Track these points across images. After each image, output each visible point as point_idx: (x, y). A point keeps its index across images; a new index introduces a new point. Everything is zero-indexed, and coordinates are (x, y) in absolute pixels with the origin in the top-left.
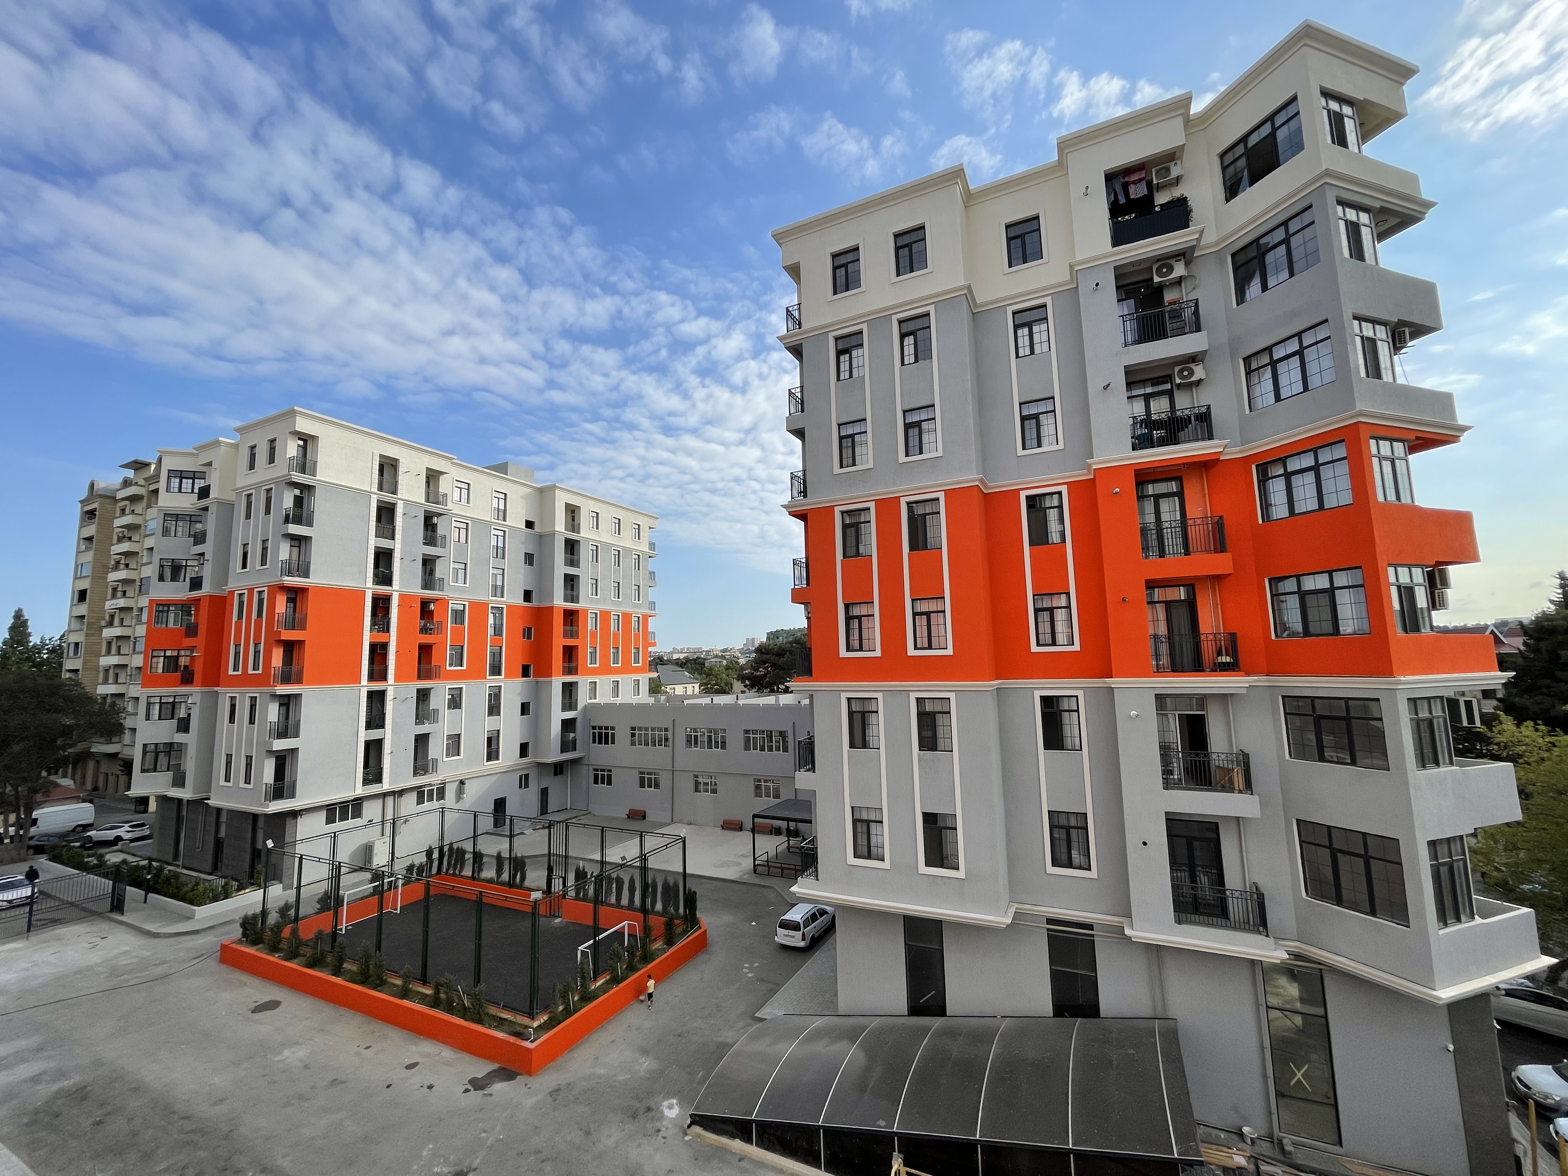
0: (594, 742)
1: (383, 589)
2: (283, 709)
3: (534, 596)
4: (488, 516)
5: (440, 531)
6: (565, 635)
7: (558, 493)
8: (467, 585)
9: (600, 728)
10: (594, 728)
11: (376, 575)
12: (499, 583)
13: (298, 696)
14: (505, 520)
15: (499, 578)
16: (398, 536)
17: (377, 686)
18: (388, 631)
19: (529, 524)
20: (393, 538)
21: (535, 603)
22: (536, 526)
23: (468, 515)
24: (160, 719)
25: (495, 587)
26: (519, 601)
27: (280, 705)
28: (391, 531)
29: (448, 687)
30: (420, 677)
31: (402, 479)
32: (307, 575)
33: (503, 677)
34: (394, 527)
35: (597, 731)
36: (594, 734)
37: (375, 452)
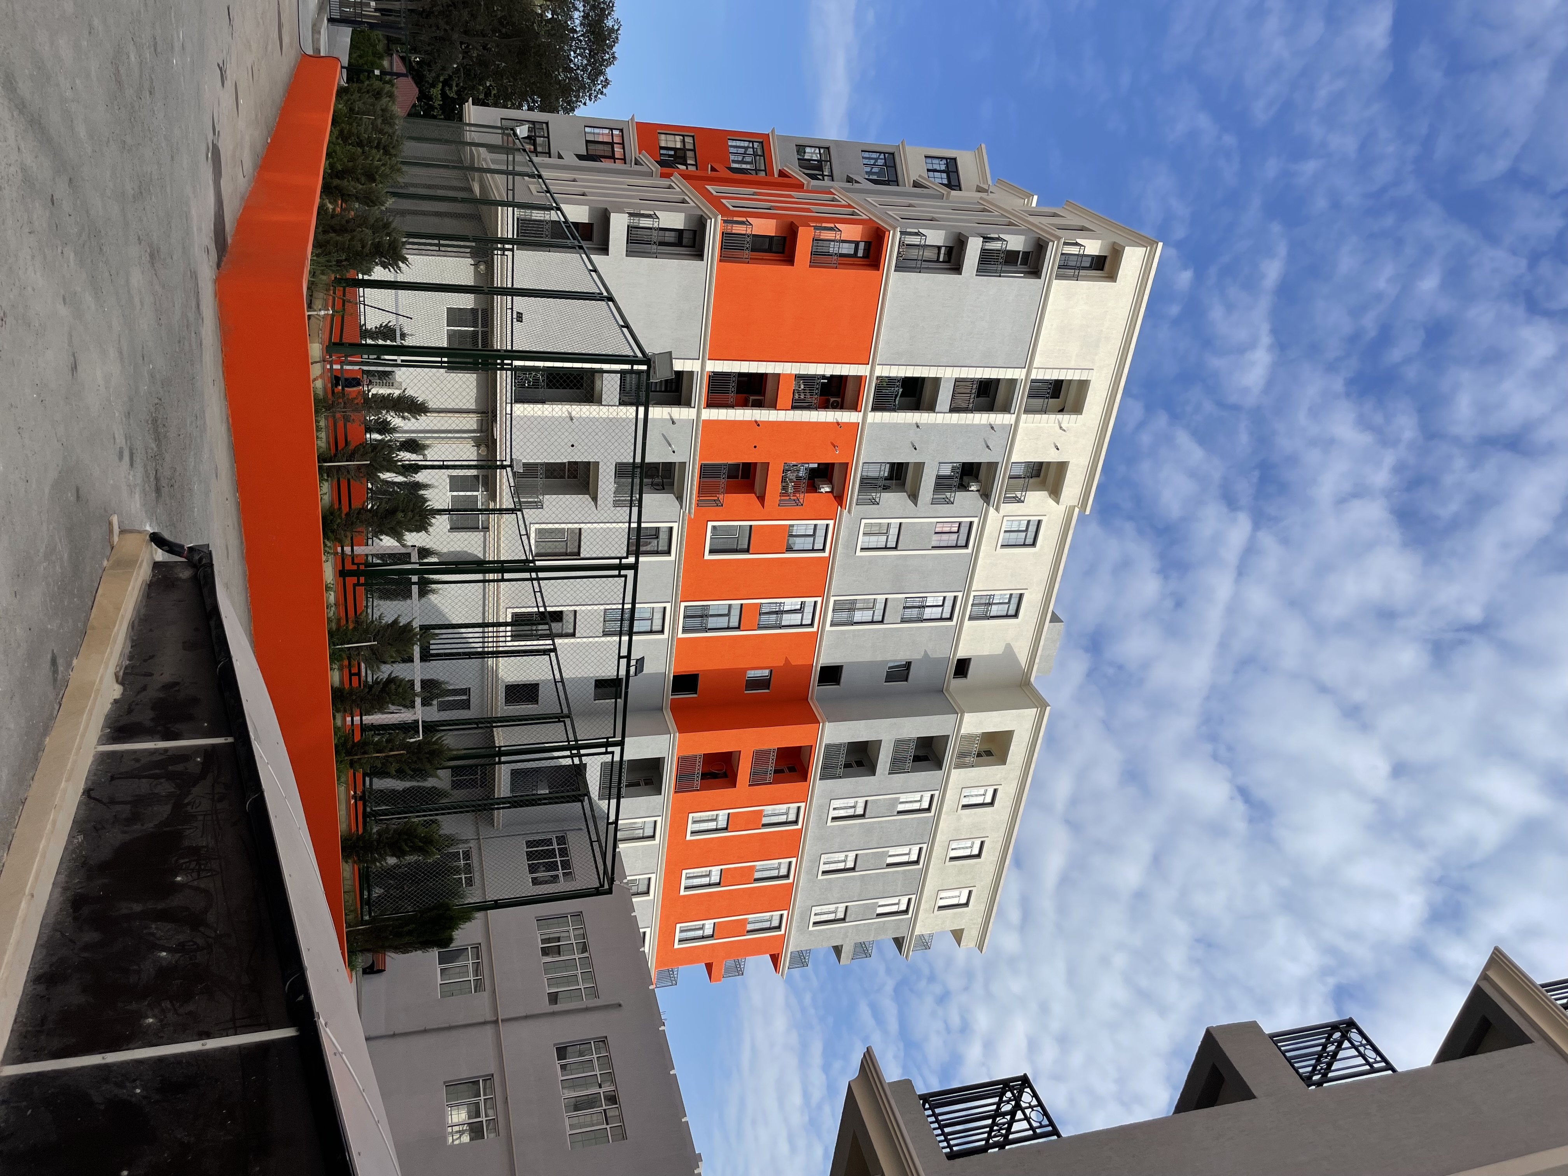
1: (868, 395)
3: (830, 688)
4: (980, 585)
5: (960, 497)
6: (760, 756)
7: (1032, 712)
8: (859, 553)
11: (891, 381)
12: (858, 616)
13: (699, 255)
14: (971, 618)
15: (867, 616)
16: (955, 418)
17: (700, 390)
18: (794, 408)
19: (962, 667)
20: (953, 410)
21: (815, 689)
22: (960, 682)
23: (983, 548)
24: (587, 142)
25: (852, 607)
26: (825, 657)
27: (680, 232)
28: (964, 405)
29: (675, 526)
30: (707, 471)
31: (1048, 422)
32: (898, 268)
33: (680, 635)
34: (971, 411)
35: (556, 846)
36: (549, 842)
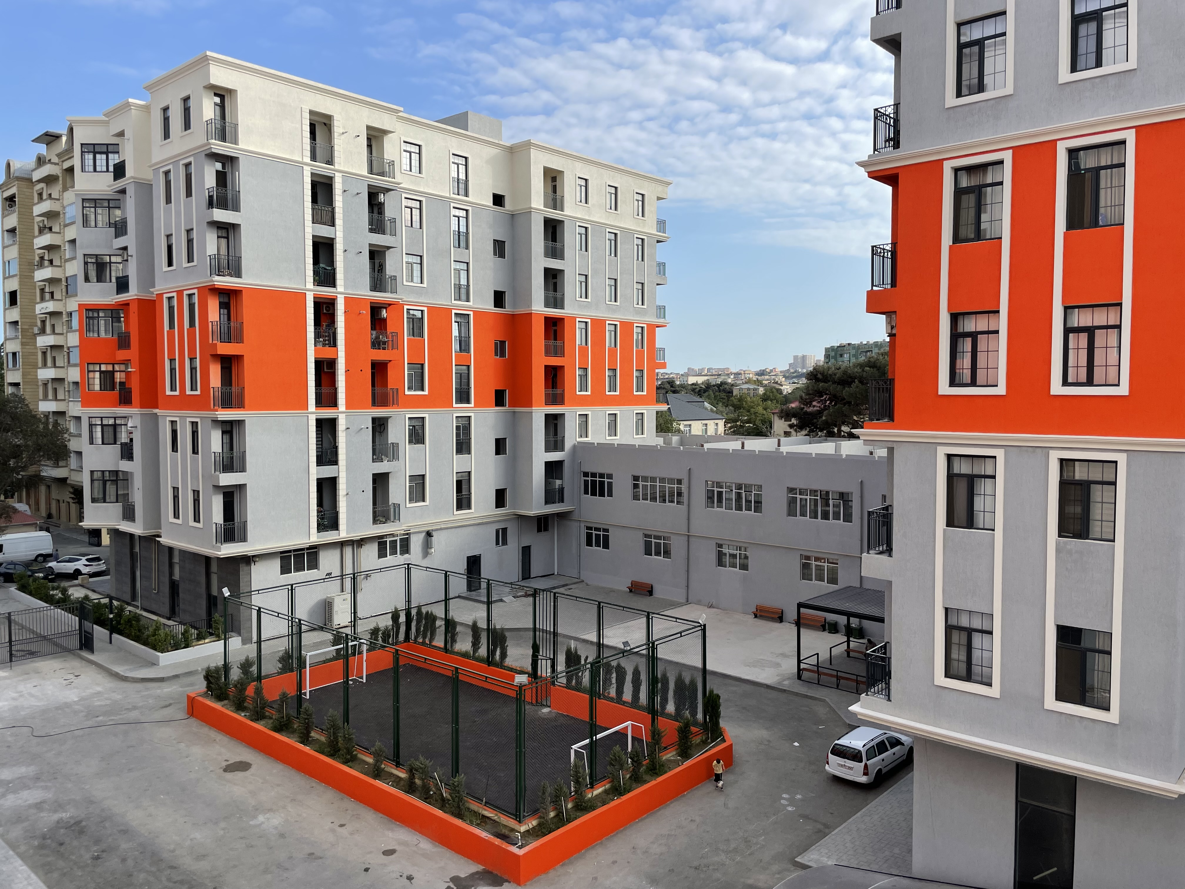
0: (586, 492)
1: (326, 291)
2: (227, 437)
3: (508, 299)
4: (446, 191)
5: (389, 213)
6: (548, 352)
7: (533, 152)
8: (425, 285)
9: (594, 475)
10: (586, 474)
11: (316, 273)
12: (463, 282)
13: (240, 423)
14: (466, 195)
15: (463, 275)
16: (339, 222)
17: (327, 413)
18: (335, 345)
19: (498, 200)
20: (333, 225)
21: (508, 309)
22: (507, 201)
23: (422, 190)
24: (103, 443)
25: (458, 287)
26: (489, 305)
27: (223, 432)
28: (330, 214)
29: (408, 416)
30: (376, 402)
31: (339, 143)
32: (238, 275)
33: (472, 405)
34: (333, 209)
35: (589, 479)
36: (586, 482)
37: (303, 106)
